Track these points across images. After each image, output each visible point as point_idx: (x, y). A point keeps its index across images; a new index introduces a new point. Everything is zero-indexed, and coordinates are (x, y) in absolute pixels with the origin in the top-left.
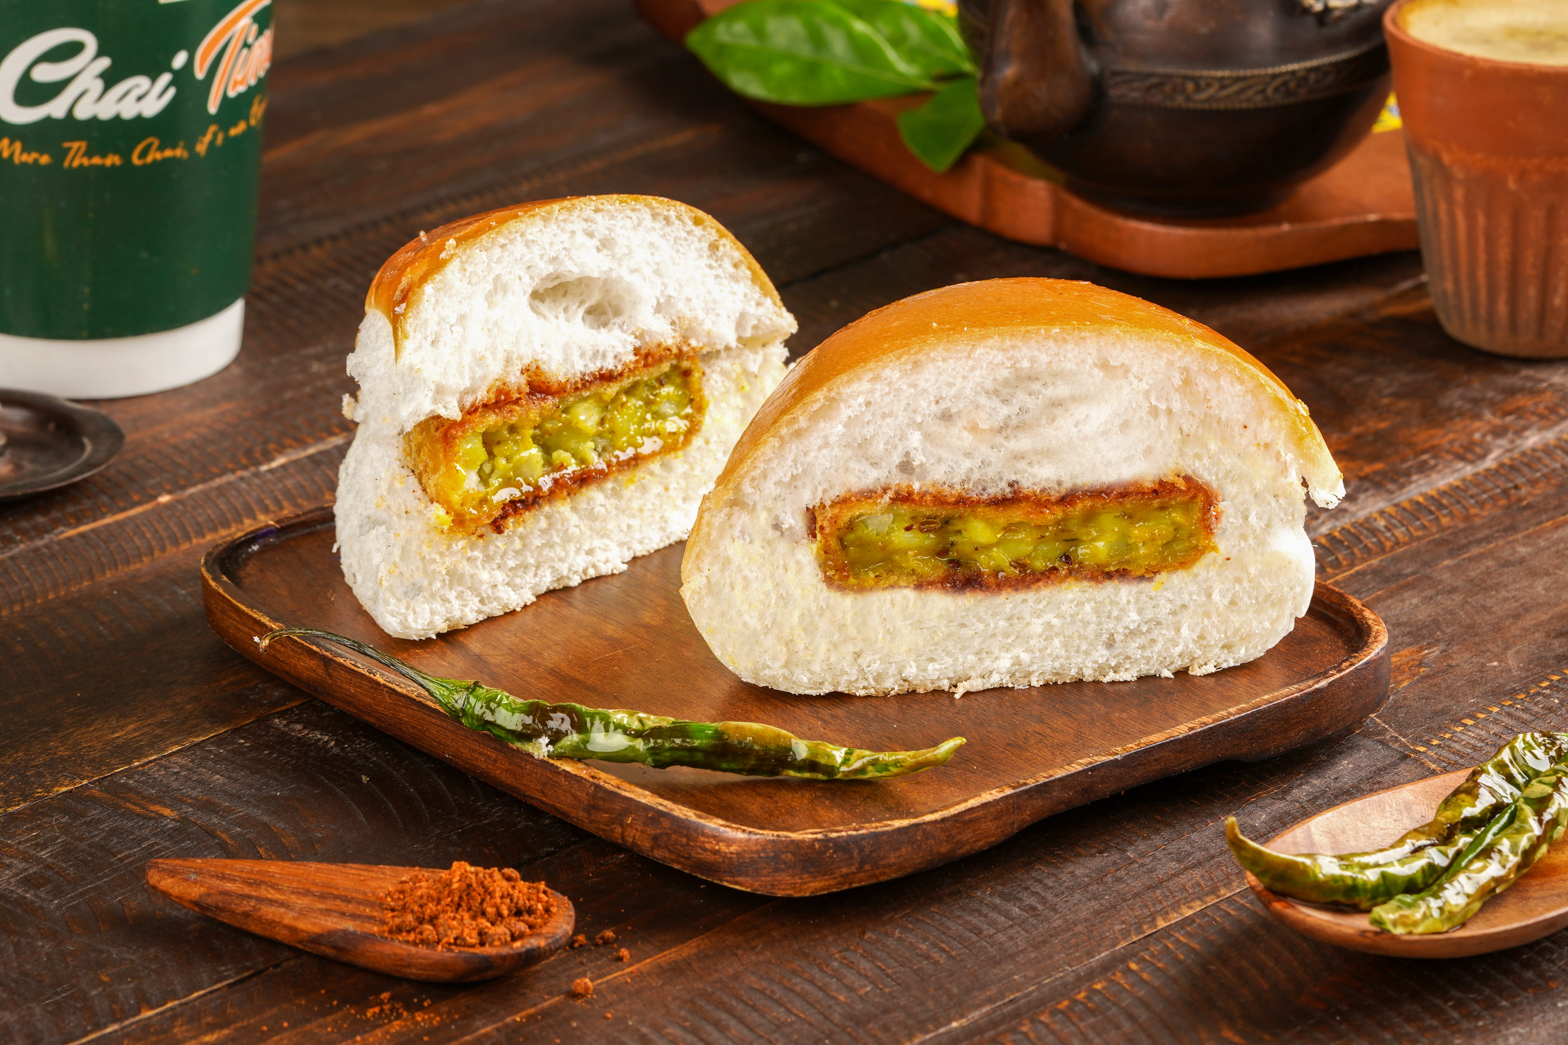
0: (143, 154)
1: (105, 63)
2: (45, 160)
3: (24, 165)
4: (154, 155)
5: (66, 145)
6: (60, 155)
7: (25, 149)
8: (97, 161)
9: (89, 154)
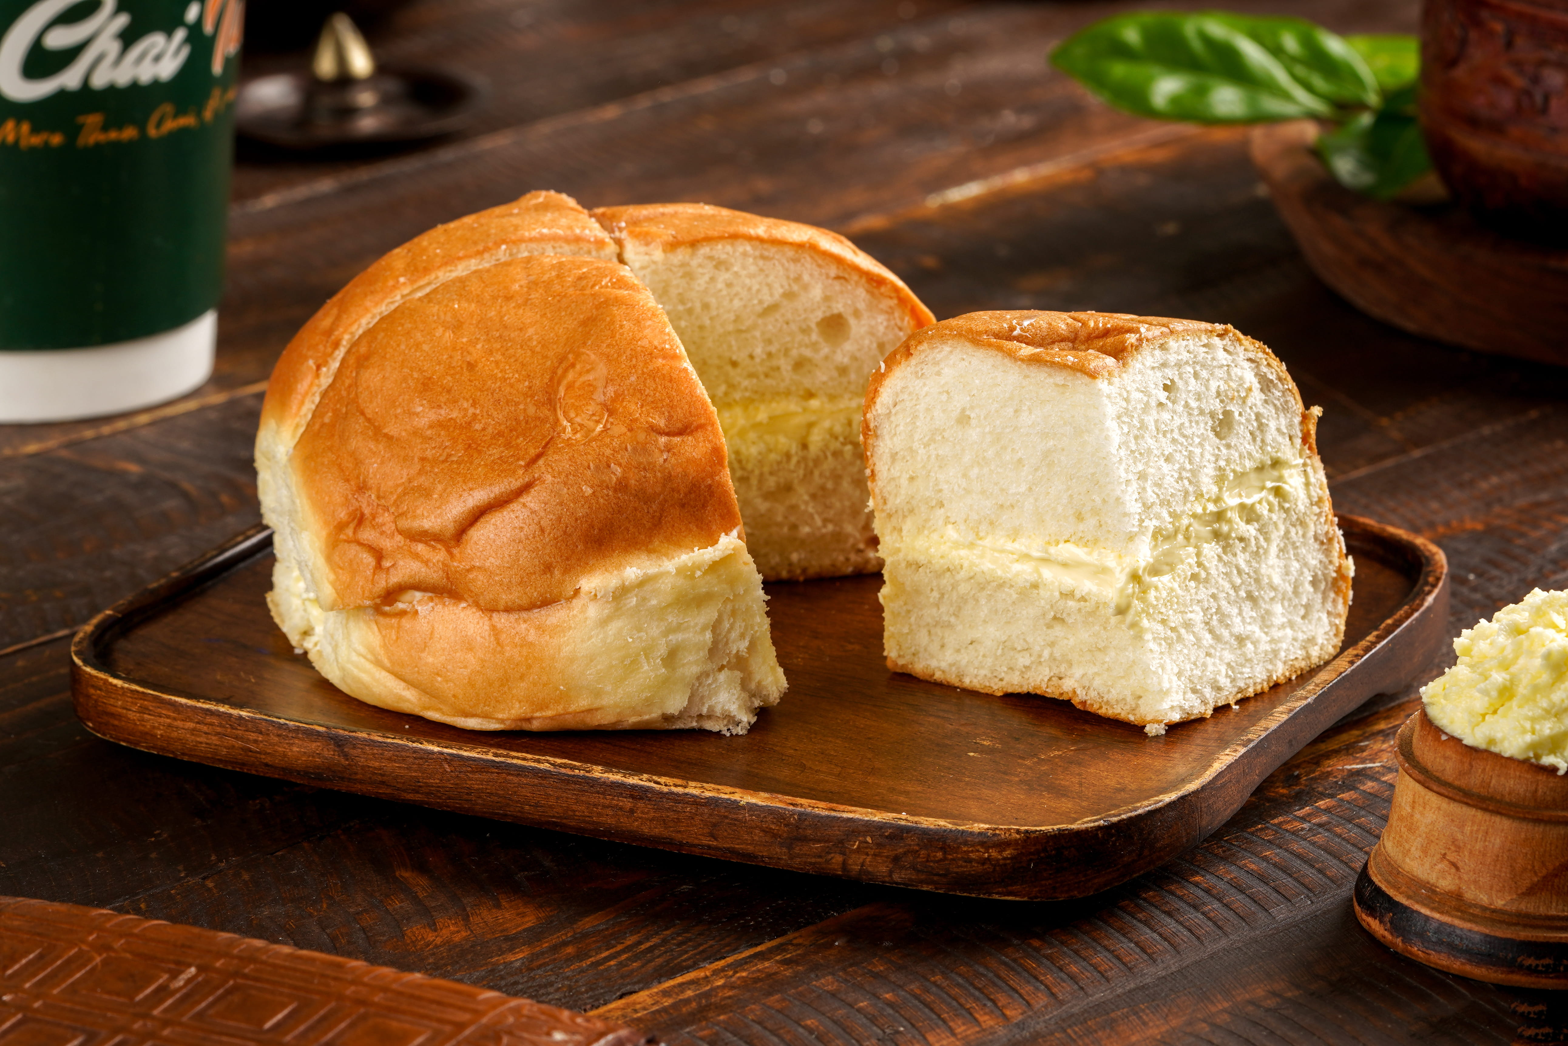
0: (159, 125)
1: (123, 20)
2: (56, 140)
3: (33, 150)
4: (170, 125)
5: (81, 119)
6: (73, 131)
7: (35, 130)
8: (113, 135)
9: (105, 128)
